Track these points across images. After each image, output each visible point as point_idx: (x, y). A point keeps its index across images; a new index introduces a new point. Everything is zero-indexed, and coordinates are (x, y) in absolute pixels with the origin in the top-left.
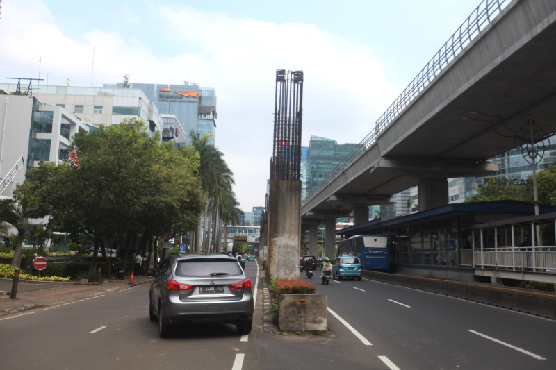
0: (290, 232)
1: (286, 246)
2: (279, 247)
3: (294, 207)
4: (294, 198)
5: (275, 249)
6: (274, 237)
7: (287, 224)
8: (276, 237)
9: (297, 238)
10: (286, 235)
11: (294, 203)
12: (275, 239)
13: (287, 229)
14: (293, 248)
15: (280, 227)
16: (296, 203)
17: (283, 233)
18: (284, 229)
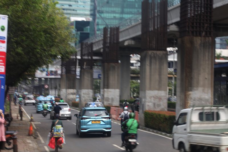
0: (204, 86)
1: (200, 99)
2: (194, 100)
3: (207, 62)
4: (207, 54)
5: (190, 102)
6: (189, 91)
7: (201, 78)
8: (191, 91)
9: (210, 91)
10: (200, 89)
11: (207, 58)
12: (190, 92)
13: (201, 83)
14: (207, 100)
15: (195, 81)
16: (208, 58)
17: (197, 87)
18: (198, 83)
